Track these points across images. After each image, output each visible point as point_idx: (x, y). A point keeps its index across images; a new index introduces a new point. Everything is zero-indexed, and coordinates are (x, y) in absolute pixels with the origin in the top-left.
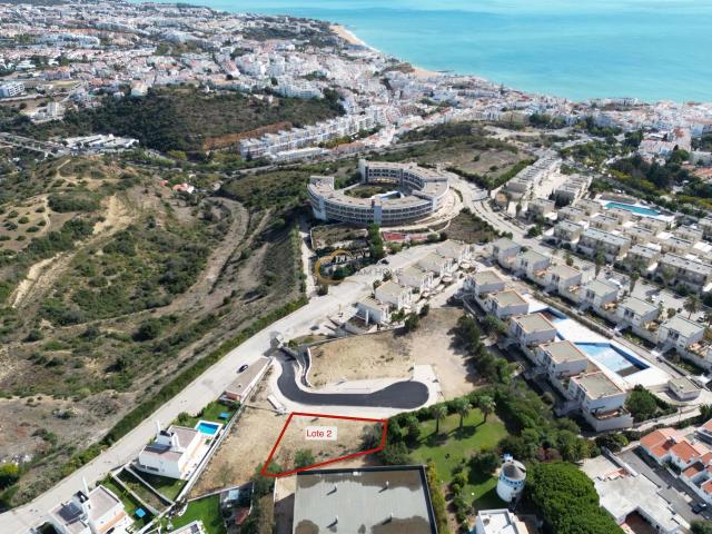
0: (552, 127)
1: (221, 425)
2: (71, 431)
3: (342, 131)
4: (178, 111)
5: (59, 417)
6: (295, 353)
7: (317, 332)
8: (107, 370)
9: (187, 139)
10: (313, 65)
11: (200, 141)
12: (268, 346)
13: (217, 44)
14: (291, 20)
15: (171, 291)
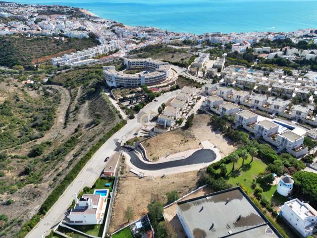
0: (193, 44)
1: (108, 190)
2: (15, 211)
3: (101, 52)
4: (15, 46)
5: (4, 204)
6: (132, 147)
7: (138, 136)
8: (20, 175)
9: (22, 60)
10: (78, 25)
11: (30, 60)
12: (115, 147)
13: (27, 17)
14: (60, 7)
15: (40, 130)
